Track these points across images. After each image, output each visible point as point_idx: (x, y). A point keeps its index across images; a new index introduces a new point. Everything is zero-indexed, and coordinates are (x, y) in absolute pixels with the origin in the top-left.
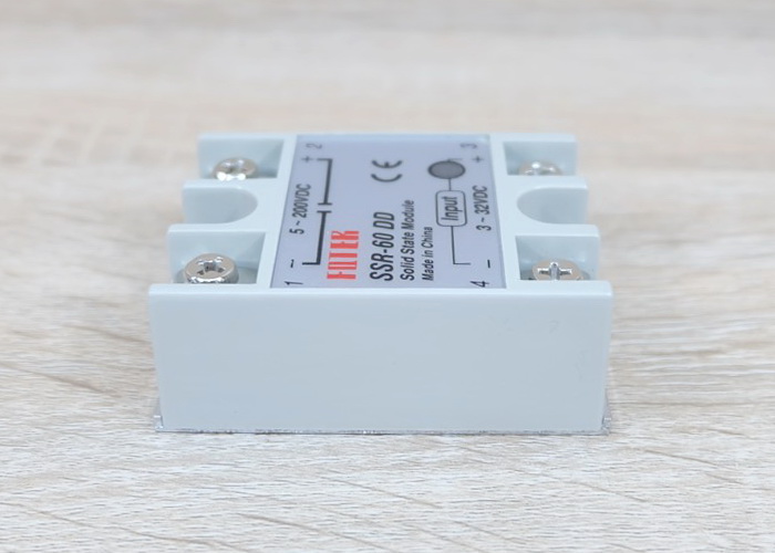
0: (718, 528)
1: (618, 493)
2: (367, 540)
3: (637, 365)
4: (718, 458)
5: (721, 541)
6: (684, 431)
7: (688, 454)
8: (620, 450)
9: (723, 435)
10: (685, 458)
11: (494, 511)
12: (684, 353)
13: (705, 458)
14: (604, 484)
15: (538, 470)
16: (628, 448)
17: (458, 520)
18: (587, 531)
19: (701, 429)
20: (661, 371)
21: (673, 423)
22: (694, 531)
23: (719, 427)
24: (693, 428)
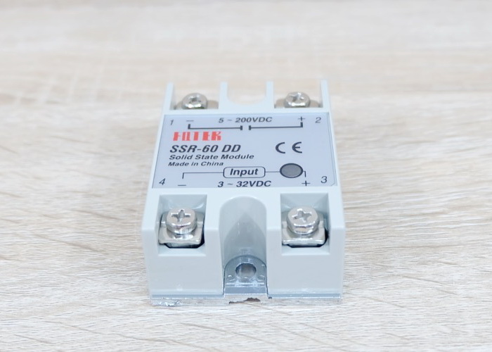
1: (388, 303)
2: (252, 336)
3: (397, 223)
4: (444, 279)
5: (445, 329)
6: (424, 263)
7: (427, 277)
8: (389, 276)
9: (446, 266)
10: (425, 280)
11: (321, 316)
12: (424, 214)
13: (437, 279)
14: (381, 297)
16: (393, 275)
17: (301, 322)
18: (372, 326)
19: (434, 262)
20: (411, 226)
21: (418, 258)
22: (430, 324)
23: (444, 260)
24: (430, 261)
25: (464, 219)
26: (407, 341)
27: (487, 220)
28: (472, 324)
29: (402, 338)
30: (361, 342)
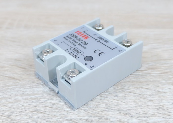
0: (141, 109)
1: (121, 101)
2: (69, 111)
4: (143, 94)
5: (142, 112)
6: (136, 88)
7: (137, 93)
8: (122, 92)
9: (144, 89)
10: (136, 94)
11: (95, 105)
13: (140, 94)
14: (119, 99)
15: (105, 96)
16: (124, 92)
17: (88, 107)
18: (114, 109)
19: (140, 87)
21: (134, 86)
22: (136, 110)
23: (144, 87)
24: (138, 87)
25: (153, 73)
26: (126, 115)
27: (161, 73)
28: (152, 110)
29: (125, 114)
30: (109, 115)
